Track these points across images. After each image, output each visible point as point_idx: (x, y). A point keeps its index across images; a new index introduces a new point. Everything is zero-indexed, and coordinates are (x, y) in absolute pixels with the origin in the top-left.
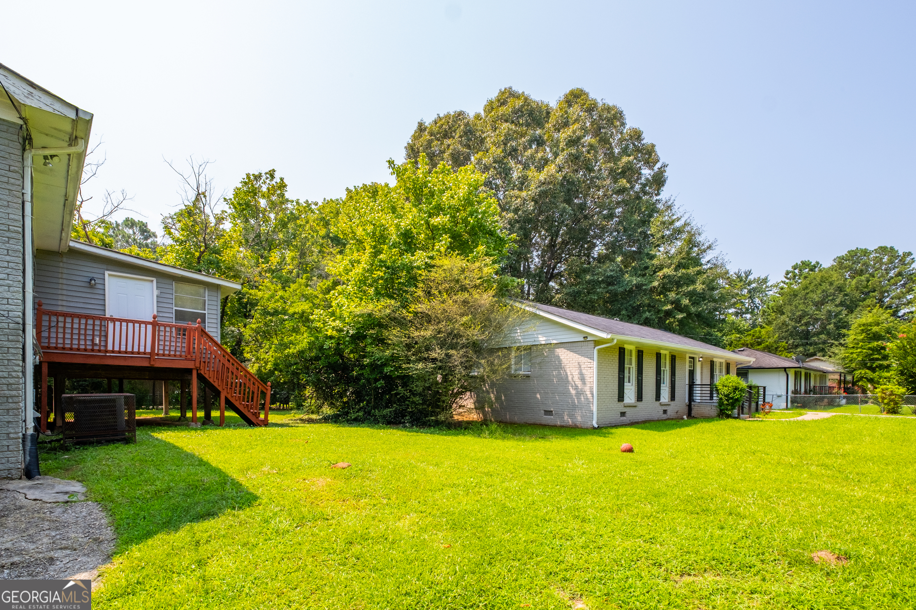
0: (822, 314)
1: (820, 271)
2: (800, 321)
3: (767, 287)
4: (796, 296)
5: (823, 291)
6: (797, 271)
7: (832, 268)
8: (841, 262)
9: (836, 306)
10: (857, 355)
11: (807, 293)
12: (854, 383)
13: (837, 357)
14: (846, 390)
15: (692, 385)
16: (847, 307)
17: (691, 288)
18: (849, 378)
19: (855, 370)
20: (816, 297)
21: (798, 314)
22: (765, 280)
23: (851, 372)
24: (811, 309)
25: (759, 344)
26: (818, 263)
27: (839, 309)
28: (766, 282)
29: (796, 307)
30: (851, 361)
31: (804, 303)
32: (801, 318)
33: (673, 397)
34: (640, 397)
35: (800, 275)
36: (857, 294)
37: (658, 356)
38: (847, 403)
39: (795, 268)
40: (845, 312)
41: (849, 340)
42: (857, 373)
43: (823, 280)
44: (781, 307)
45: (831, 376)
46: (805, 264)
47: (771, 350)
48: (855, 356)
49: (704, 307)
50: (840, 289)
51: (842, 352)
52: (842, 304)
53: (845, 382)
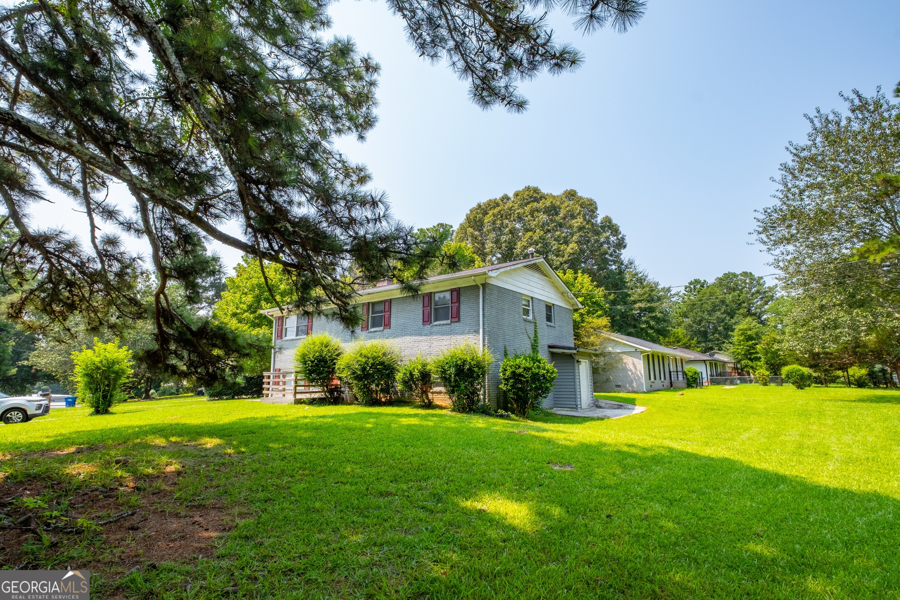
0: (713, 319)
1: (708, 287)
2: (700, 324)
3: (671, 295)
4: (694, 305)
5: (712, 303)
6: (692, 286)
7: (714, 285)
8: (720, 281)
9: (723, 314)
10: (741, 350)
11: (702, 304)
12: (742, 369)
13: (729, 351)
14: (739, 374)
15: (670, 372)
16: (728, 314)
17: (654, 315)
18: (739, 366)
19: (741, 360)
20: (708, 307)
21: (698, 319)
22: (669, 290)
23: (739, 362)
24: (706, 316)
25: (678, 342)
26: (705, 281)
27: (725, 315)
28: (670, 291)
29: (697, 314)
30: (738, 354)
31: (701, 311)
32: (700, 321)
33: (665, 379)
34: (655, 379)
35: (695, 289)
36: (735, 306)
37: (658, 356)
38: (741, 383)
39: (691, 283)
40: (728, 318)
41: (735, 339)
42: (743, 362)
43: (711, 294)
44: (685, 312)
45: (729, 365)
46: (697, 281)
47: (687, 347)
48: (740, 350)
49: (663, 325)
50: (723, 302)
51: (732, 349)
52: (725, 312)
53: (737, 369)
